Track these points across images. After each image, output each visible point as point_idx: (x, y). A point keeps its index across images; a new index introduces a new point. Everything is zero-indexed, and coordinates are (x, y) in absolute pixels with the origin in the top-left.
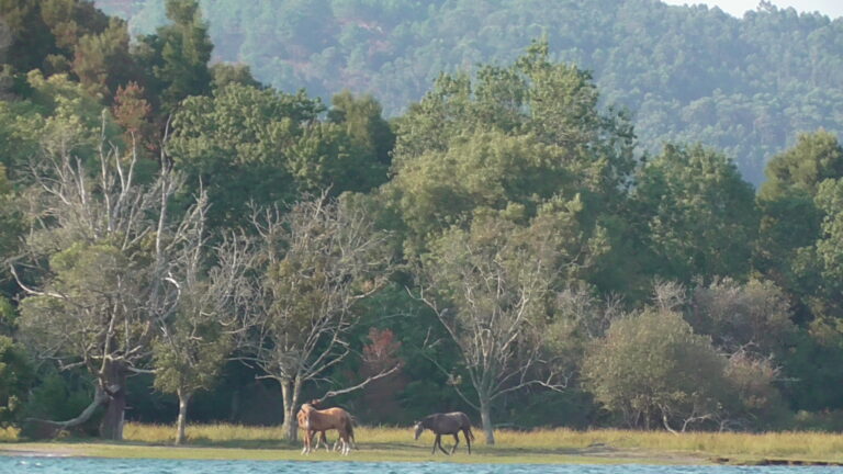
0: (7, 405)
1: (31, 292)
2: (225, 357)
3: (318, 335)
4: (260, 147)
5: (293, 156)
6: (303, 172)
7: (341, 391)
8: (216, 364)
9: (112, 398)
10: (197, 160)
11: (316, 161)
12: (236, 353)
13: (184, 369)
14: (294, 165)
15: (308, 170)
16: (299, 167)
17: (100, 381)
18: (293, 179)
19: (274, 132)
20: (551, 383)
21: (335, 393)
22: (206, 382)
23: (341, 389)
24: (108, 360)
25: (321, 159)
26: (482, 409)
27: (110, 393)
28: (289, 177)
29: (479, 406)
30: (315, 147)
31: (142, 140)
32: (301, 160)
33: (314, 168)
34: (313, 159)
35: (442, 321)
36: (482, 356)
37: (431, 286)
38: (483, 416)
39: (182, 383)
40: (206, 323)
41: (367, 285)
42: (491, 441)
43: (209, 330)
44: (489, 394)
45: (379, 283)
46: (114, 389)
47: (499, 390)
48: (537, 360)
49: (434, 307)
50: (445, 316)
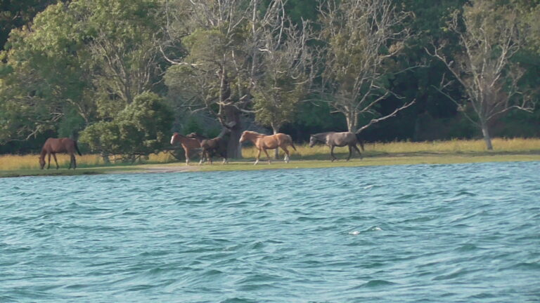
0: (156, 138)
1: (173, 63)
2: (300, 100)
3: (361, 82)
7: (380, 119)
8: (294, 104)
9: (230, 131)
12: (308, 97)
13: (272, 109)
17: (220, 119)
20: (525, 107)
21: (377, 120)
22: (288, 117)
23: (380, 117)
24: (222, 105)
26: (482, 127)
27: (228, 128)
29: (481, 124)
35: (450, 68)
36: (479, 91)
37: (442, 46)
38: (483, 131)
39: (273, 118)
40: (282, 78)
41: (392, 48)
42: (490, 147)
43: (285, 83)
44: (486, 115)
45: (399, 46)
46: (231, 124)
47: (492, 113)
48: (516, 92)
49: (444, 60)
50: (452, 66)
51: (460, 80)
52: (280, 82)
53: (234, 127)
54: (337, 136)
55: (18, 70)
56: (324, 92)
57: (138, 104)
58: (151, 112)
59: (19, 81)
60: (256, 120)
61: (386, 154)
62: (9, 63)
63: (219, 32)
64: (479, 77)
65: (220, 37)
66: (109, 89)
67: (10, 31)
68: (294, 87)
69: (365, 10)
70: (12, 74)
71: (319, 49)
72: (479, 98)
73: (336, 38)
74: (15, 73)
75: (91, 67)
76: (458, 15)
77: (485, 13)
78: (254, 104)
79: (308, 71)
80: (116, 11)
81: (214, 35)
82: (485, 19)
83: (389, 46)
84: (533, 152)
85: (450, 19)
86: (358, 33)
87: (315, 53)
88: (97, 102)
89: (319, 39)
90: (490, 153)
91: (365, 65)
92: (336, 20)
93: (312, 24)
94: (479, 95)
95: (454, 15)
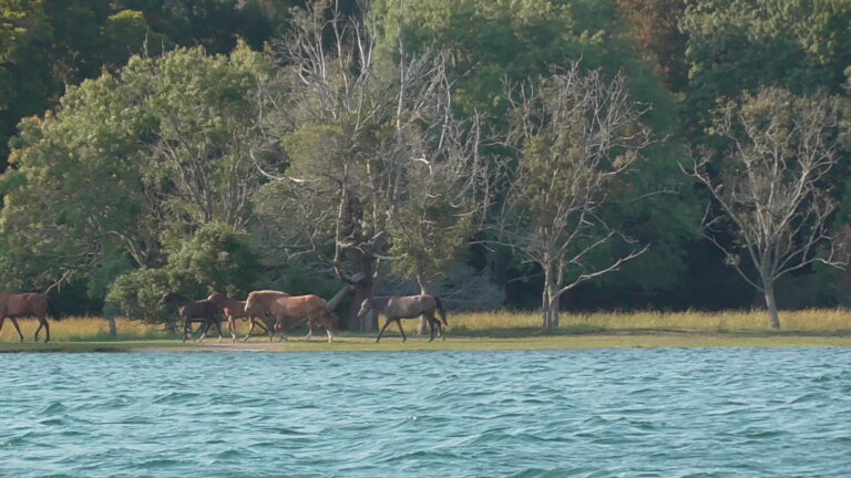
1: (271, 177)
2: (466, 241)
3: (566, 215)
4: (771, 22)
5: (803, 33)
6: (814, 48)
7: (593, 275)
8: (456, 248)
9: (353, 288)
10: (709, 36)
11: (827, 36)
12: (479, 236)
14: (804, 42)
15: (819, 47)
16: (810, 43)
17: (336, 269)
18: (805, 55)
19: (785, 9)
20: (833, 260)
21: (589, 277)
23: (593, 272)
24: (339, 247)
25: (832, 35)
26: (765, 291)
27: (351, 283)
28: (801, 53)
29: (763, 287)
30: (826, 21)
31: (658, 17)
32: (812, 37)
33: (826, 44)
34: (824, 35)
35: (716, 196)
36: (763, 235)
37: (705, 160)
38: (767, 297)
39: (420, 270)
40: (437, 206)
41: (618, 161)
42: (777, 325)
43: (440, 213)
44: (773, 273)
45: (630, 158)
46: (356, 277)
47: (783, 269)
48: (822, 236)
49: (708, 183)
50: (721, 192)
51: (732, 215)
52: (433, 213)
53: (360, 281)
54: (405, 301)
55: (35, 182)
56: (506, 228)
57: (200, 242)
58: (223, 255)
59: (36, 200)
60: (393, 271)
61: (602, 331)
62: (21, 170)
63: (339, 130)
64: (763, 211)
65: (340, 138)
66: (187, 217)
67: (19, 121)
68: (455, 220)
69: (580, 99)
70: (25, 187)
71: (499, 160)
72: (763, 244)
73: (533, 144)
74: (30, 187)
75: (158, 180)
76: (733, 110)
77: (774, 107)
78: (391, 246)
79: (480, 196)
80: (193, 90)
81: (331, 134)
82: (775, 117)
83: (613, 158)
84: (840, 333)
85: (720, 115)
86: (567, 135)
87: (492, 166)
88: (161, 237)
89: (505, 144)
90: (776, 332)
91: (573, 188)
92: (534, 112)
93: (495, 121)
94: (763, 241)
95: (728, 110)
